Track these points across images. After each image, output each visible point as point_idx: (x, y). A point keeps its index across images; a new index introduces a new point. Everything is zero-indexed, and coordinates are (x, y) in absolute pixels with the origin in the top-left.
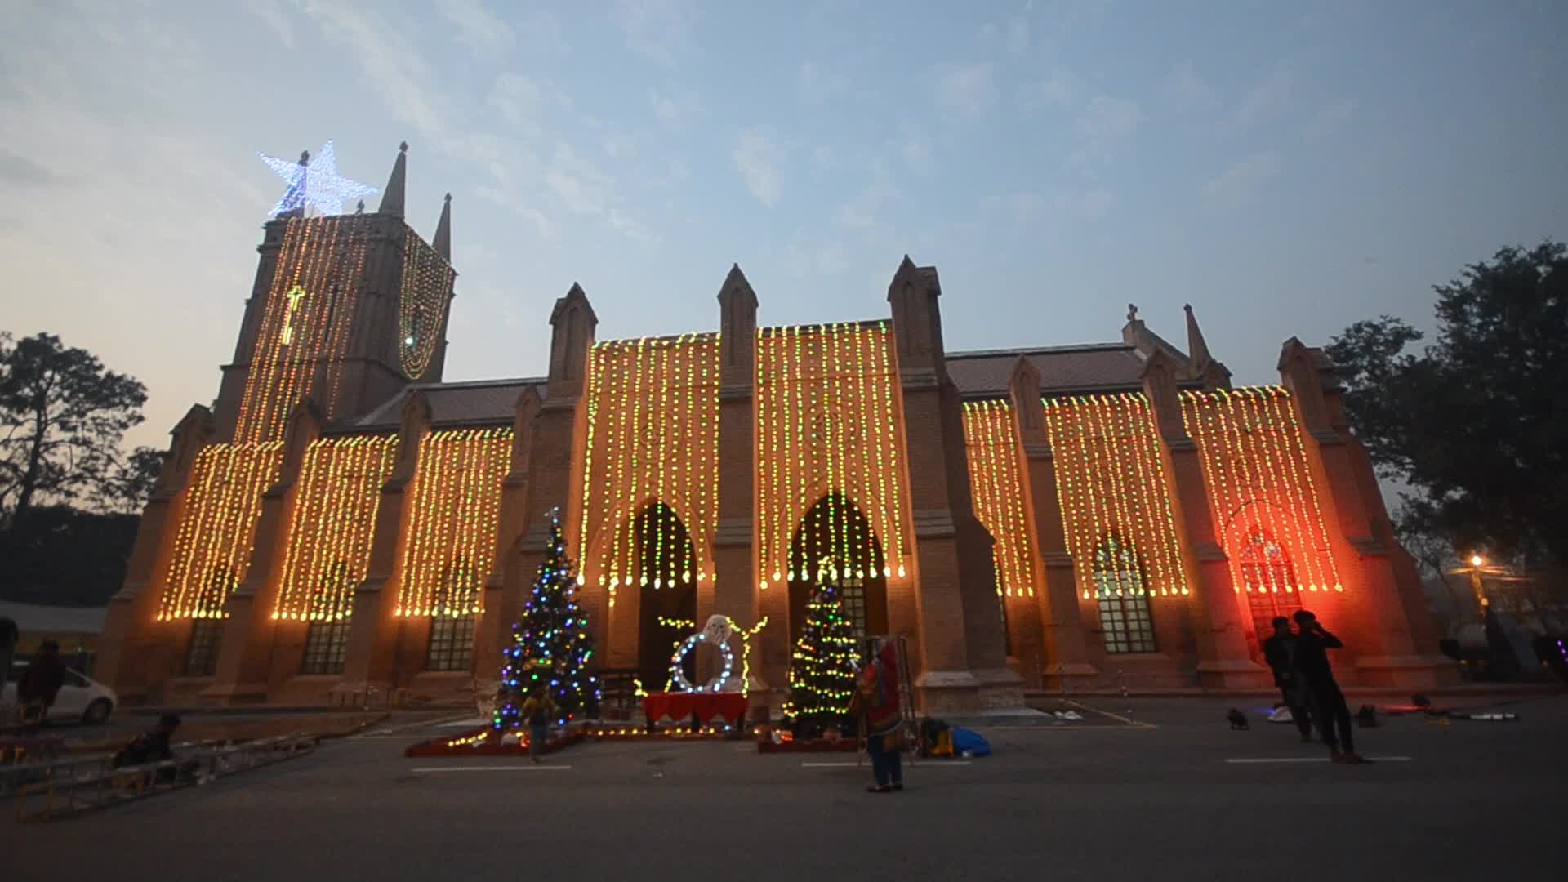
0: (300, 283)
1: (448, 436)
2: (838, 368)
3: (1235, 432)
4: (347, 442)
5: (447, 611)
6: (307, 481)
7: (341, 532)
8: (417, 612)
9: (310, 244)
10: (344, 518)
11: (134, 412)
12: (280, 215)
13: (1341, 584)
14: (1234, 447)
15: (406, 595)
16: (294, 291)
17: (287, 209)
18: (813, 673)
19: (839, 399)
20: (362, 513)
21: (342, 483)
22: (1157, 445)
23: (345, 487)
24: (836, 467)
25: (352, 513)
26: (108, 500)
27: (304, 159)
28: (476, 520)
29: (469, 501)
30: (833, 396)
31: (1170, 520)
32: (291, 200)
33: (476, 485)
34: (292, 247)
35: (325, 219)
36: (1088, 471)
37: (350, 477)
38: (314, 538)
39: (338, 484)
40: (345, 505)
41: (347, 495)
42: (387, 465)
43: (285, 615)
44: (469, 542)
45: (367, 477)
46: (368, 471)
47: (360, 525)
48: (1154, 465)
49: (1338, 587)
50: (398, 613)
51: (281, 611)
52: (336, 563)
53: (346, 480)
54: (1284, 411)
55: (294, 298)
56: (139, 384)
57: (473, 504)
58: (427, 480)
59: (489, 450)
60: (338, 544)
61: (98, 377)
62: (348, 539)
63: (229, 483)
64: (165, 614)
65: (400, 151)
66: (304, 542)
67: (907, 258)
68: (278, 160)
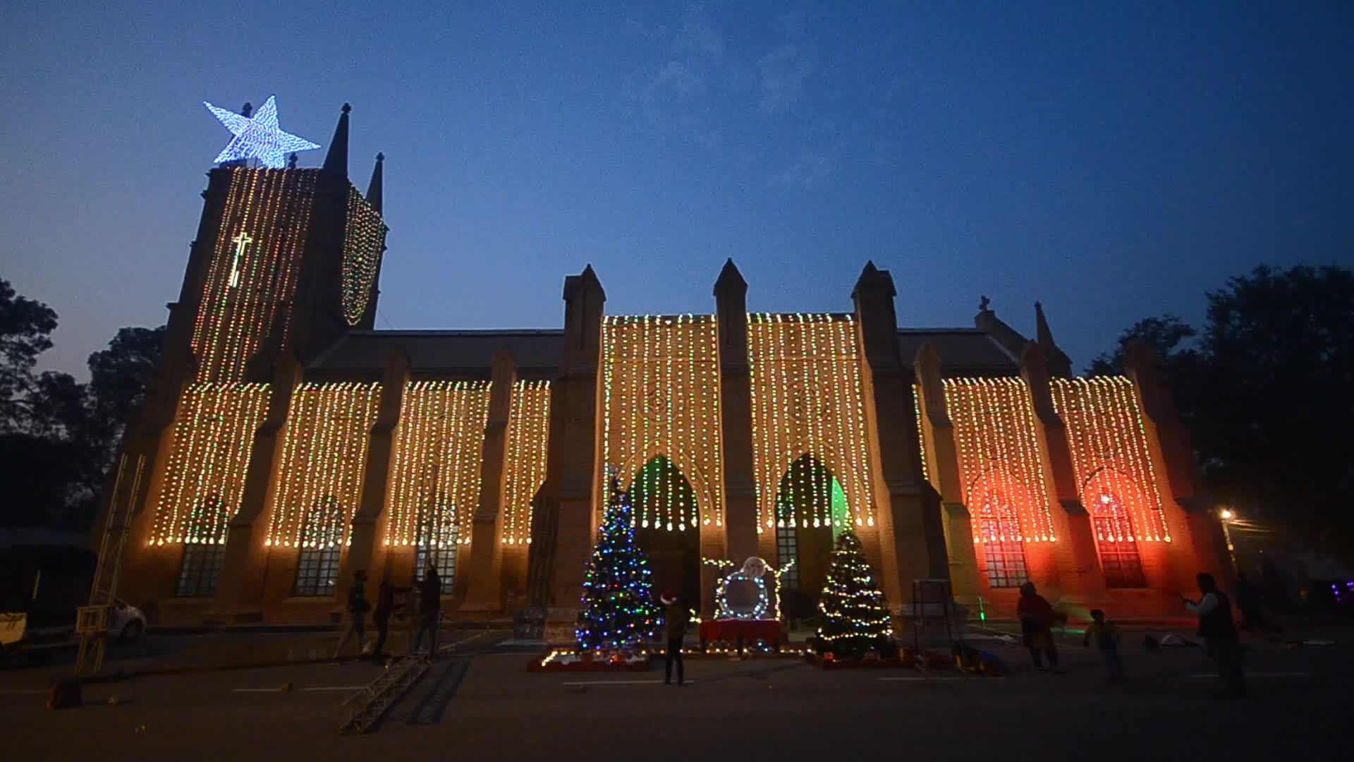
0: (248, 230)
1: (429, 386)
2: (815, 352)
3: (1091, 413)
4: (332, 387)
5: (433, 542)
6: (294, 420)
7: (330, 469)
8: (405, 542)
9: (257, 193)
10: (332, 456)
11: (41, 337)
12: (225, 164)
13: (1169, 536)
14: (1091, 424)
15: (393, 527)
16: (241, 236)
18: (846, 606)
19: (817, 378)
20: (350, 452)
21: (329, 424)
22: (1032, 421)
23: (332, 428)
24: (815, 434)
25: (340, 451)
26: (12, 422)
27: (249, 112)
28: (458, 462)
29: (450, 445)
30: (811, 375)
31: (1042, 482)
32: (237, 150)
33: (457, 431)
34: (239, 196)
35: (273, 170)
36: (978, 439)
37: (337, 419)
39: (325, 425)
40: (333, 444)
41: (335, 435)
42: (372, 409)
43: (277, 543)
44: (452, 482)
45: (354, 419)
46: (355, 414)
47: (348, 463)
48: (1030, 437)
49: (1167, 539)
50: (387, 542)
51: (273, 539)
52: (326, 496)
53: (333, 422)
54: (1129, 398)
55: (242, 241)
56: (50, 311)
57: (455, 447)
58: (410, 425)
59: (468, 401)
60: (328, 479)
61: (10, 302)
63: (217, 420)
64: (157, 540)
65: (342, 112)
66: (294, 476)
67: (870, 262)
68: (223, 111)
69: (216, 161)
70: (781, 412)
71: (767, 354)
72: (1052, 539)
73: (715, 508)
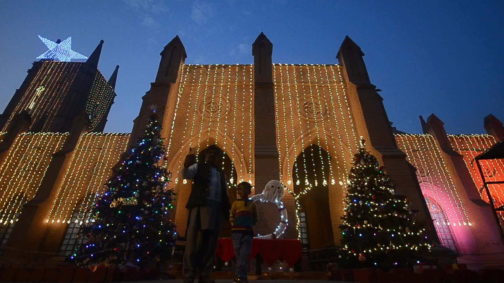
0: (43, 85)
1: (97, 134)
2: (316, 80)
4: (41, 134)
5: (76, 222)
6: (14, 150)
7: (25, 177)
8: (58, 221)
9: (52, 70)
10: (29, 169)
12: (42, 59)
15: (54, 211)
16: (40, 88)
17: (46, 58)
20: (40, 168)
21: (33, 152)
22: (441, 155)
23: (34, 154)
25: (35, 167)
27: (59, 42)
29: (101, 164)
30: (315, 92)
32: (48, 55)
33: (107, 157)
34: (43, 71)
35: (61, 63)
37: (38, 149)
38: (9, 179)
39: (31, 153)
40: (32, 163)
41: (34, 158)
42: (60, 145)
44: (97, 185)
45: (48, 150)
46: (49, 147)
47: (37, 174)
48: (442, 164)
50: (47, 221)
52: (18, 193)
53: (35, 151)
55: (39, 91)
57: (103, 166)
60: (22, 183)
62: (29, 180)
65: (100, 43)
67: (347, 36)
68: (46, 39)
69: (37, 58)
70: (296, 113)
71: (285, 82)
72: (470, 224)
73: (248, 173)
